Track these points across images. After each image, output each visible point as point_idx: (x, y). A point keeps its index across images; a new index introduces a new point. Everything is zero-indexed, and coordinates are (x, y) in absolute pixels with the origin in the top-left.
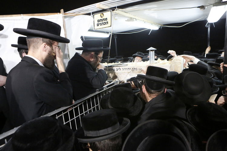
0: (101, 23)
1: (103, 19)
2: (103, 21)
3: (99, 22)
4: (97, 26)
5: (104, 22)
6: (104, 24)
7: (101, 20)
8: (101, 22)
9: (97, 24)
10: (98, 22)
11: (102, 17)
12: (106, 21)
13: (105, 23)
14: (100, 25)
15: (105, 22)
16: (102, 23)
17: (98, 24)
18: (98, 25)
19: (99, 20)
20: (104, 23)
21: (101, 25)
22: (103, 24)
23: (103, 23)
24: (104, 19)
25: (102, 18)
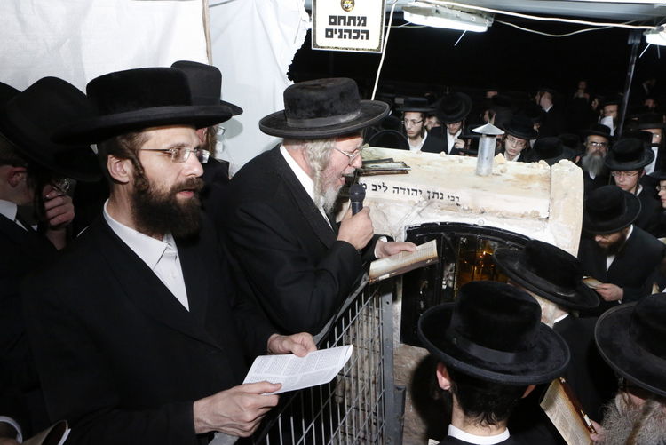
0: (341, 31)
1: (350, 18)
2: (349, 24)
3: (335, 23)
4: (327, 36)
5: (352, 27)
6: (354, 38)
7: (342, 21)
8: (342, 27)
9: (327, 30)
10: (330, 23)
11: (346, 9)
12: (361, 28)
13: (357, 32)
14: (336, 36)
15: (356, 28)
16: (346, 31)
17: (331, 30)
18: (329, 34)
19: (335, 17)
20: (355, 31)
21: (340, 37)
22: (347, 34)
23: (349, 31)
24: (354, 18)
25: (347, 14)
